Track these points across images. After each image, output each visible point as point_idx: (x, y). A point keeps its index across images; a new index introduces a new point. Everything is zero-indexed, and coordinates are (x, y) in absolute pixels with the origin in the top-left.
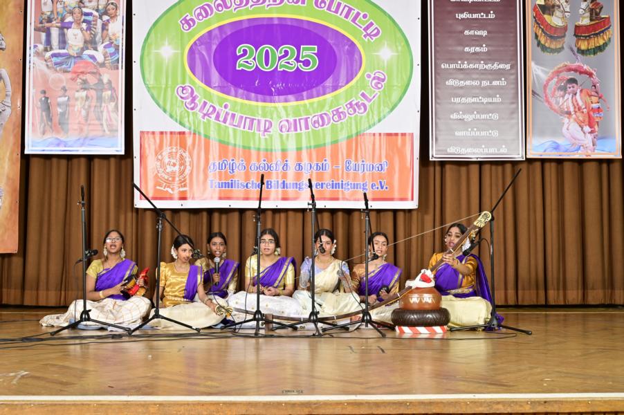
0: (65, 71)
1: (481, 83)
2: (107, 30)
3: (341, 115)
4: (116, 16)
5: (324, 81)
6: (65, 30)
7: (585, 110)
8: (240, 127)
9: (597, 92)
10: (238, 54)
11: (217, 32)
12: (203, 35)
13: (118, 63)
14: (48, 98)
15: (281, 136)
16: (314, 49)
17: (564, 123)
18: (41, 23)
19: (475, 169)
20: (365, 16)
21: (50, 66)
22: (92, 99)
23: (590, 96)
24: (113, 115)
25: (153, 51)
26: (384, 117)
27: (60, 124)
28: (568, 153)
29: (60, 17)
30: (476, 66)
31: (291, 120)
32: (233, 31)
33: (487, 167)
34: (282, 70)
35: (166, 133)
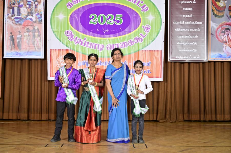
0: (20, 25)
1: (190, 30)
2: (37, 8)
3: (132, 43)
4: (41, 2)
5: (125, 29)
6: (20, 8)
8: (91, 48)
10: (90, 18)
11: (82, 9)
12: (76, 10)
13: (41, 21)
14: (13, 36)
15: (108, 51)
16: (121, 16)
17: (224, 46)
18: (10, 5)
19: (186, 65)
20: (142, 2)
21: (14, 22)
22: (31, 36)
24: (39, 42)
25: (56, 17)
26: (150, 44)
27: (18, 46)
28: (225, 59)
29: (18, 3)
30: (188, 23)
31: (112, 45)
32: (89, 8)
33: (192, 64)
34: (108, 24)
35: (61, 50)
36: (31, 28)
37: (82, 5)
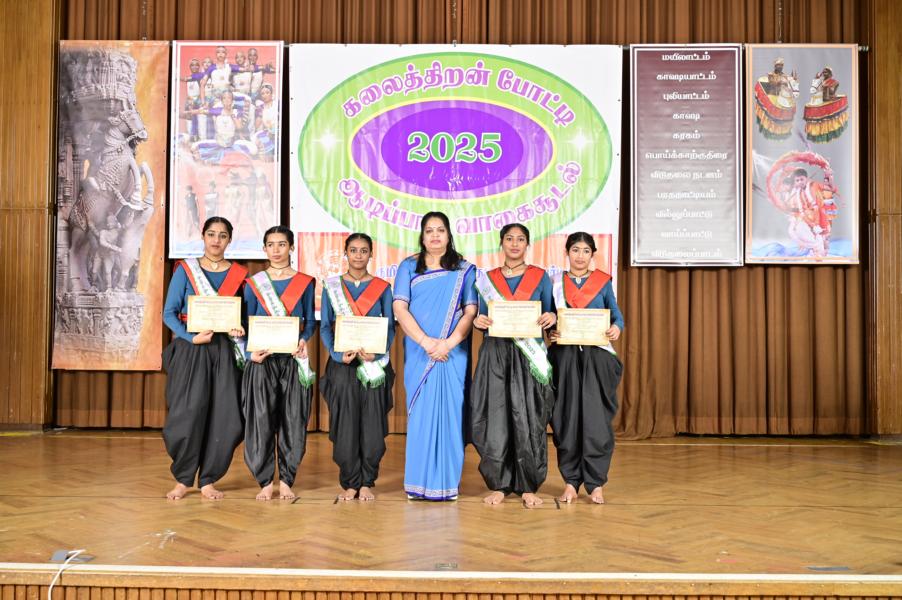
0: (214, 165)
1: (692, 176)
2: (261, 117)
4: (271, 100)
5: (509, 174)
6: (214, 117)
7: (816, 208)
9: (830, 186)
10: (410, 143)
11: (385, 118)
13: (273, 154)
14: (193, 195)
15: (459, 238)
16: (497, 137)
18: (187, 109)
19: (684, 276)
20: (556, 98)
21: (197, 158)
22: (244, 196)
23: (822, 190)
24: (267, 214)
25: (313, 140)
26: (579, 215)
28: (793, 258)
29: (207, 103)
30: (687, 155)
31: (470, 219)
32: (405, 116)
33: (698, 274)
34: (459, 161)
35: (327, 234)
36: (244, 173)
37: (387, 106)
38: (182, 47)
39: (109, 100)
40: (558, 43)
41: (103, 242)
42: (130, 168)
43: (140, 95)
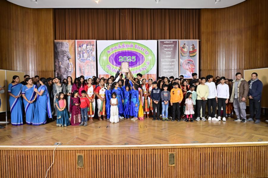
0: (84, 62)
1: (169, 63)
2: (92, 54)
4: (94, 51)
5: (137, 63)
6: (83, 54)
7: (191, 69)
9: (194, 65)
10: (119, 58)
11: (115, 54)
12: (112, 54)
13: (95, 61)
14: (80, 68)
16: (135, 57)
17: (186, 72)
18: (78, 52)
20: (145, 50)
21: (81, 61)
22: (89, 68)
23: (192, 66)
25: (102, 58)
26: (149, 71)
27: (83, 73)
29: (82, 51)
30: (169, 60)
32: (118, 53)
34: (128, 61)
35: (105, 75)
36: (89, 64)
37: (115, 51)
38: (77, 41)
39: (64, 51)
40: (145, 40)
41: (64, 77)
42: (68, 63)
43: (70, 50)
